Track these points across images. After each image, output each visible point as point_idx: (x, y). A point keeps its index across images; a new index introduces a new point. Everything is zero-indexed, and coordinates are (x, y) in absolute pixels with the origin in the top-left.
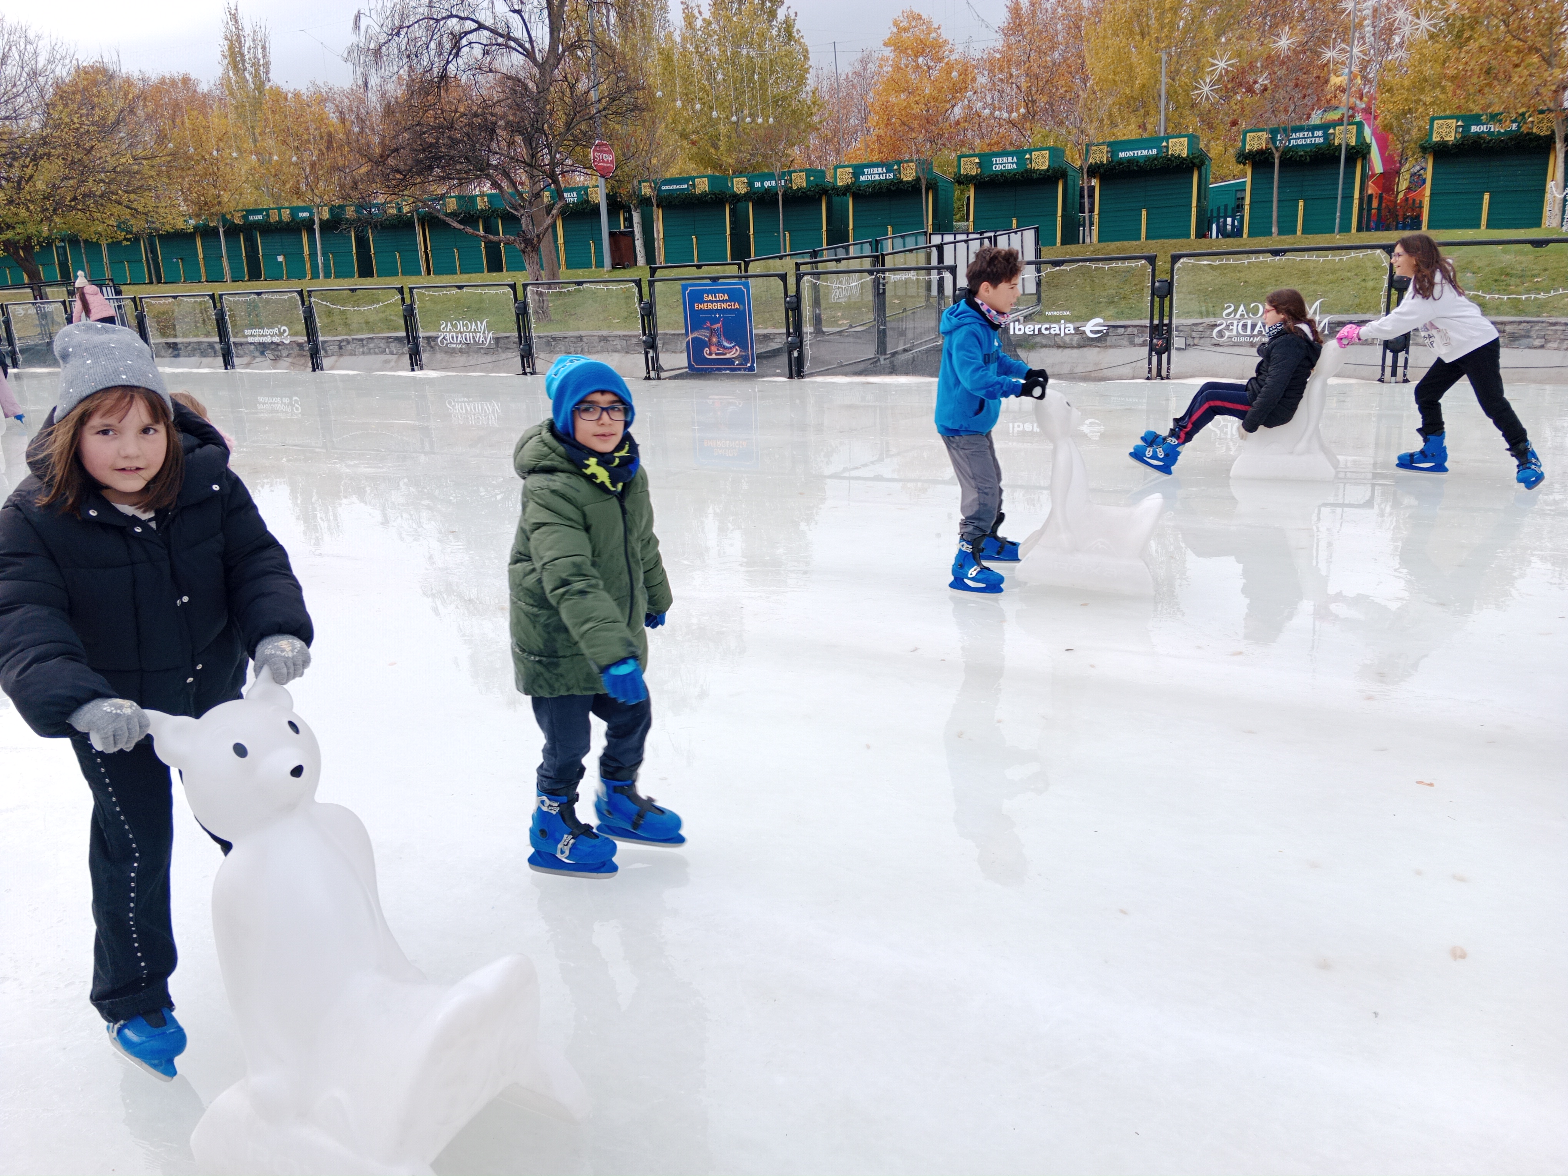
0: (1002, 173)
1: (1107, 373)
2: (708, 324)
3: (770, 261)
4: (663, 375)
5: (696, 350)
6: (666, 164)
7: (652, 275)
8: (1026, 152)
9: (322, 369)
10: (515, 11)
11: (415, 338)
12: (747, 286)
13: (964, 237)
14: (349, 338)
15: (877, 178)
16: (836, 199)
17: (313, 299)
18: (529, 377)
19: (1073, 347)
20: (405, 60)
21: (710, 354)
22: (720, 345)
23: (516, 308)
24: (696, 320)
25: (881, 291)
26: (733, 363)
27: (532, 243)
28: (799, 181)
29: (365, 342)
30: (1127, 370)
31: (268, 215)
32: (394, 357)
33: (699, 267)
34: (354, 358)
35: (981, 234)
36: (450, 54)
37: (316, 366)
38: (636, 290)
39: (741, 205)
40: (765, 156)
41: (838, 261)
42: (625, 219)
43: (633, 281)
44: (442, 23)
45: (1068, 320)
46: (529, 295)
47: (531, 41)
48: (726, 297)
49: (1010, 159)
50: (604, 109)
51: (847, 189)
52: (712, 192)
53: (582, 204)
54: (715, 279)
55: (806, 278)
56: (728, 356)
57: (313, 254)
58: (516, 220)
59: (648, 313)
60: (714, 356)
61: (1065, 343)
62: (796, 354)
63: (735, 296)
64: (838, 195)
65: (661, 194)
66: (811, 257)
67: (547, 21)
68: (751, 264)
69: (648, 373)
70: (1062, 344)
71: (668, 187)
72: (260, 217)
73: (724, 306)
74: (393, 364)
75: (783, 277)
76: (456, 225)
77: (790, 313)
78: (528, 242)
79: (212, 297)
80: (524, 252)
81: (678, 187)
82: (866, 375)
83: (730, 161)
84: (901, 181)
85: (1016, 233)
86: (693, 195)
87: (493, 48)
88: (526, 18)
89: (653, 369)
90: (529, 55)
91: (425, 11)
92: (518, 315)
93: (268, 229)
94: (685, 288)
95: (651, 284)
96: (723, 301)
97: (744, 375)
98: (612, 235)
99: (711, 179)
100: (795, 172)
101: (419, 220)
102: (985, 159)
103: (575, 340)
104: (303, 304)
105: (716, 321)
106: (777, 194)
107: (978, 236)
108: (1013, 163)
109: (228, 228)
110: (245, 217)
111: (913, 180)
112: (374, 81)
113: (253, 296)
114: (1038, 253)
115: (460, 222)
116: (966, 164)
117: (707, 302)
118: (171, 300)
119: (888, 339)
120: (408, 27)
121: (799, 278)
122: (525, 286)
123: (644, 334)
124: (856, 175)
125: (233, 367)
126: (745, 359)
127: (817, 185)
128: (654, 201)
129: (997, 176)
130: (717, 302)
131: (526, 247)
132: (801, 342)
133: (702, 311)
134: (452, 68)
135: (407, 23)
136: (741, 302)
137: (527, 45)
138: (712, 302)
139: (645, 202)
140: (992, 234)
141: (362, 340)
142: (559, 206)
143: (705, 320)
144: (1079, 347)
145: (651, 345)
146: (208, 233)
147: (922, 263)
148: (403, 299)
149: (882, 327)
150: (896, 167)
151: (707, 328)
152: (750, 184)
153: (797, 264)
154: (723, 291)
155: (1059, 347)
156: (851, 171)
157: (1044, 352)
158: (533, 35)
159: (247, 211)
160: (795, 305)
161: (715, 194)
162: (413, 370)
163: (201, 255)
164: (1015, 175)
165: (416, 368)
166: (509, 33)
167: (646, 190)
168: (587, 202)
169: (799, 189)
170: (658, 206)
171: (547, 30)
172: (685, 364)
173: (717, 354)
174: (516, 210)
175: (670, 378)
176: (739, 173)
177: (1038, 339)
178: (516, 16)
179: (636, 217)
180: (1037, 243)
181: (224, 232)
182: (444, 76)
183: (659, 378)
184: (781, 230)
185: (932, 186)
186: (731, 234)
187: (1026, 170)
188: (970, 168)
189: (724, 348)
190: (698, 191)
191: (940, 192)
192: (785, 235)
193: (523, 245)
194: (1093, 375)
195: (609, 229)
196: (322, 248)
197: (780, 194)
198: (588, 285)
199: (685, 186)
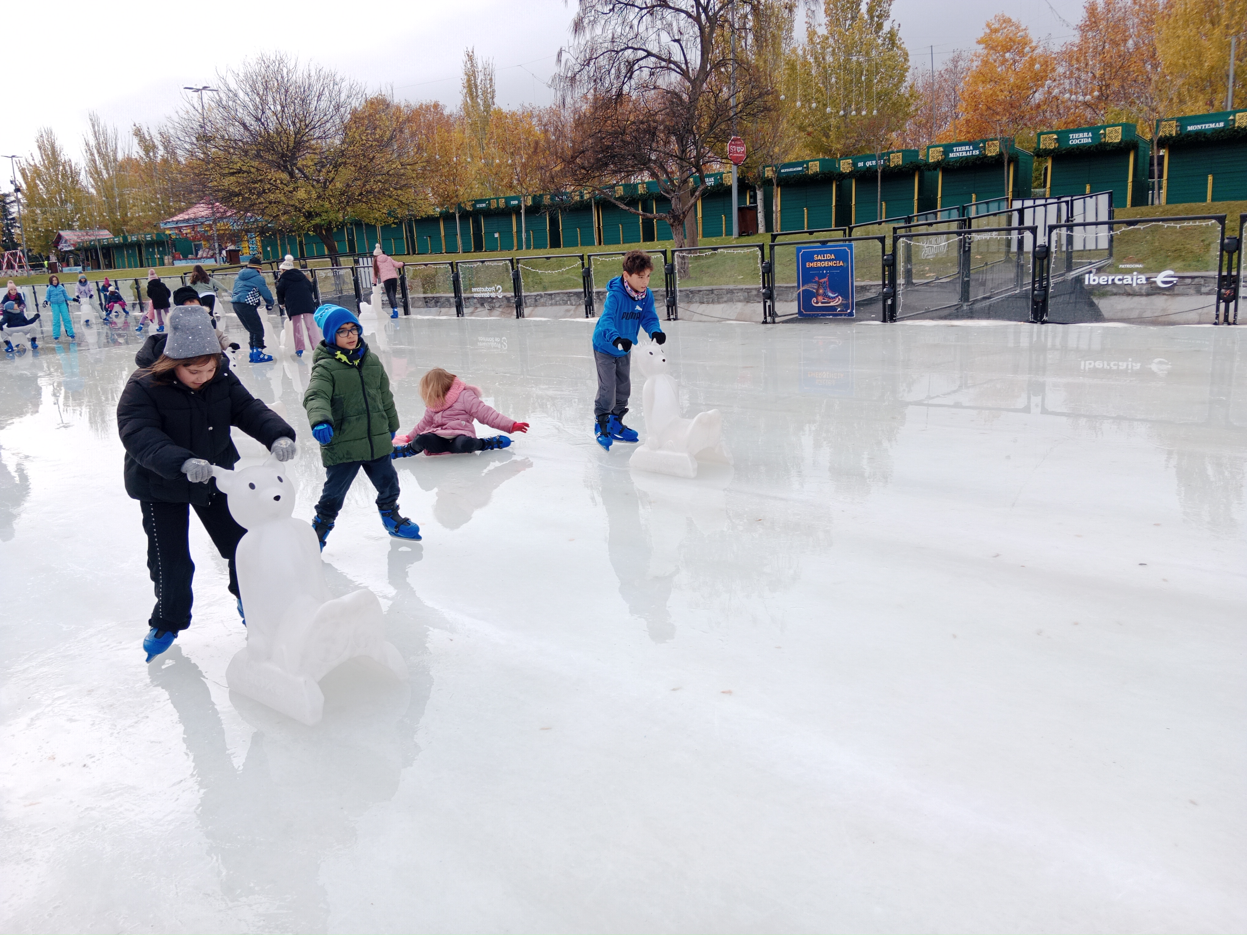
0: (1078, 147)
1: (1174, 318)
2: (817, 279)
3: (870, 226)
4: (777, 320)
5: (805, 300)
6: (786, 152)
7: (773, 241)
8: (1100, 128)
9: (523, 317)
10: (675, 41)
11: (590, 293)
12: (850, 247)
13: (1043, 202)
14: (543, 293)
15: (964, 154)
16: (927, 174)
17: (520, 265)
18: (672, 322)
19: (1141, 295)
20: (592, 84)
21: (817, 303)
22: (825, 295)
23: (666, 269)
24: (807, 275)
25: (967, 249)
26: (836, 310)
27: (679, 219)
28: (896, 160)
29: (553, 296)
30: (1193, 316)
31: (489, 204)
32: (574, 307)
33: (811, 233)
34: (545, 308)
35: (1059, 198)
36: (625, 77)
37: (519, 315)
38: (759, 253)
39: (845, 182)
40: (868, 142)
41: (930, 224)
42: (751, 197)
43: (758, 246)
44: (620, 54)
45: (1140, 272)
46: (676, 259)
47: (686, 63)
48: (833, 257)
49: (1086, 134)
50: (740, 112)
51: (937, 165)
52: (822, 173)
53: (717, 186)
54: (824, 243)
55: (901, 239)
56: (832, 304)
57: (519, 231)
58: (668, 201)
59: (768, 270)
60: (820, 304)
61: (1134, 291)
62: (889, 302)
63: (841, 255)
64: (929, 170)
65: (781, 176)
66: (906, 222)
67: (699, 47)
68: (854, 230)
69: (765, 318)
70: (1131, 292)
71: (786, 170)
72: (484, 205)
73: (830, 264)
74: (572, 312)
75: (882, 240)
76: (623, 206)
77: (887, 268)
78: (676, 218)
79: (451, 264)
80: (672, 226)
81: (795, 170)
82: (951, 319)
83: (839, 146)
84: (986, 156)
85: (1091, 197)
86: (807, 175)
87: (658, 70)
88: (684, 45)
89: (770, 315)
90: (685, 73)
91: (608, 45)
92: (666, 275)
93: (489, 214)
94: (799, 250)
95: (772, 247)
96: (830, 260)
97: (844, 319)
98: (740, 209)
99: (822, 161)
100: (893, 152)
101: (595, 203)
102: (1063, 136)
103: (708, 292)
104: (513, 269)
105: (824, 276)
106: (877, 171)
107: (1056, 200)
108: (1088, 138)
109: (462, 213)
110: (474, 206)
111: (996, 155)
112: (569, 100)
113: (478, 263)
114: (1111, 214)
115: (625, 204)
116: (1045, 140)
117: (817, 261)
118: (423, 266)
119: (971, 289)
120: (596, 58)
121: (895, 240)
122: (673, 252)
123: (764, 287)
124: (946, 153)
125: (463, 315)
126: (845, 306)
127: (911, 162)
128: (774, 181)
129: (1073, 149)
130: (825, 261)
131: (674, 222)
132: (895, 292)
133: (812, 268)
134: (626, 88)
135: (595, 56)
136: (845, 260)
137: (684, 66)
138: (820, 261)
139: (767, 183)
140: (1069, 199)
141: (551, 295)
142: (700, 189)
143: (813, 276)
144: (1148, 295)
145: (769, 296)
146: (448, 217)
147: (1004, 225)
148: (583, 264)
149: (966, 279)
150: (981, 145)
151: (815, 282)
152: (854, 164)
153: (894, 228)
154: (830, 252)
155: (1129, 295)
156: (942, 149)
157: (1114, 300)
158: (688, 58)
159: (475, 201)
160: (891, 262)
161: (824, 174)
162: (587, 317)
163: (443, 233)
164: (1090, 147)
165: (589, 315)
166: (670, 58)
167: (769, 173)
168: (722, 184)
169: (895, 167)
170: (777, 186)
171: (699, 53)
172: (796, 310)
173: (822, 303)
174: (668, 193)
175: (783, 322)
176: (845, 156)
177: (1109, 288)
178: (676, 44)
179: (760, 195)
180: (1110, 205)
181: (460, 217)
182: (620, 94)
183: (774, 322)
184: (879, 200)
185: (1014, 159)
186: (836, 206)
187: (1101, 144)
188: (1049, 143)
189: (829, 297)
190: (810, 172)
191: (1021, 164)
192: (881, 205)
193: (672, 220)
194: (1160, 319)
195: (739, 205)
196: (526, 227)
197: (879, 171)
198: (722, 250)
199: (800, 169)
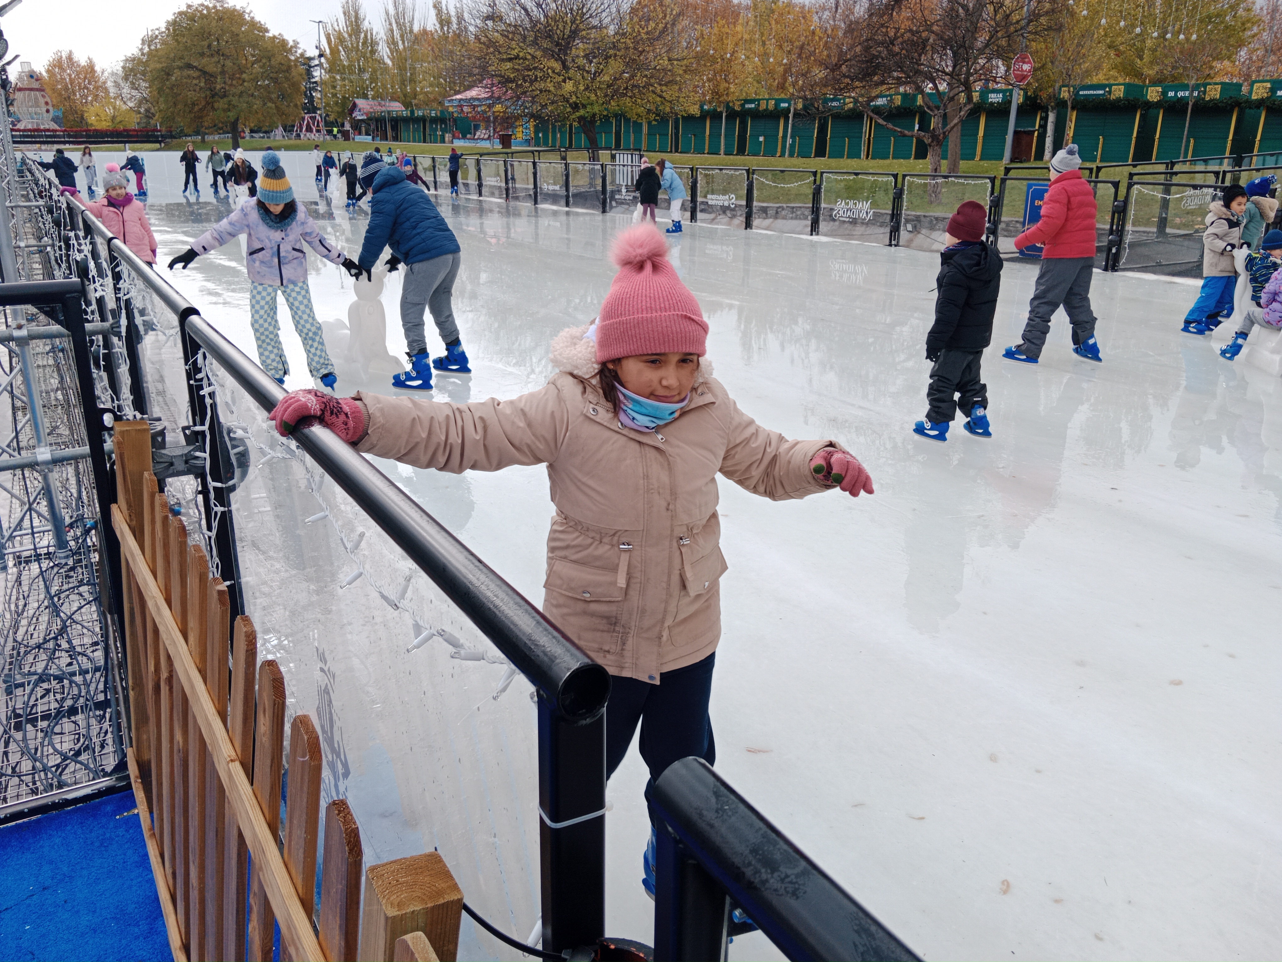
6: (1088, 73)
9: (751, 228)
11: (818, 209)
16: (1249, 112)
17: (755, 176)
18: (893, 248)
23: (894, 193)
27: (938, 139)
28: (1213, 93)
29: (795, 210)
31: (759, 105)
37: (748, 225)
38: (989, 186)
39: (1152, 111)
40: (1184, 69)
42: (1041, 119)
43: (989, 178)
46: (906, 184)
50: (1021, 29)
51: (1261, 103)
52: (1126, 99)
55: (1136, 186)
57: (785, 136)
59: (996, 204)
62: (1114, 250)
64: (1251, 108)
65: (1078, 99)
68: (1103, 170)
71: (1086, 92)
72: (753, 106)
75: (1117, 185)
77: (1116, 215)
78: (936, 137)
79: (692, 169)
80: (930, 146)
81: (1095, 92)
83: (1151, 71)
86: (1107, 100)
92: (894, 199)
93: (757, 115)
94: (1029, 187)
95: (1003, 181)
98: (1015, 132)
99: (1129, 87)
100: (1211, 84)
104: (748, 179)
106: (1188, 103)
109: (729, 113)
110: (743, 105)
121: (1130, 186)
122: (904, 176)
125: (696, 221)
127: (1231, 97)
128: (1069, 103)
132: (1121, 241)
139: (1061, 105)
146: (715, 116)
152: (1164, 93)
153: (1131, 174)
156: (1269, 85)
159: (744, 100)
160: (1122, 209)
161: (1128, 100)
162: (812, 235)
163: (708, 133)
165: (814, 233)
167: (1065, 94)
169: (1211, 100)
170: (1073, 109)
174: (931, 110)
176: (1156, 83)
179: (1052, 117)
181: (726, 116)
184: (1185, 137)
186: (1137, 138)
190: (1113, 97)
192: (1188, 142)
193: (930, 140)
196: (792, 132)
197: (1191, 103)
198: (953, 179)
199: (1101, 92)
